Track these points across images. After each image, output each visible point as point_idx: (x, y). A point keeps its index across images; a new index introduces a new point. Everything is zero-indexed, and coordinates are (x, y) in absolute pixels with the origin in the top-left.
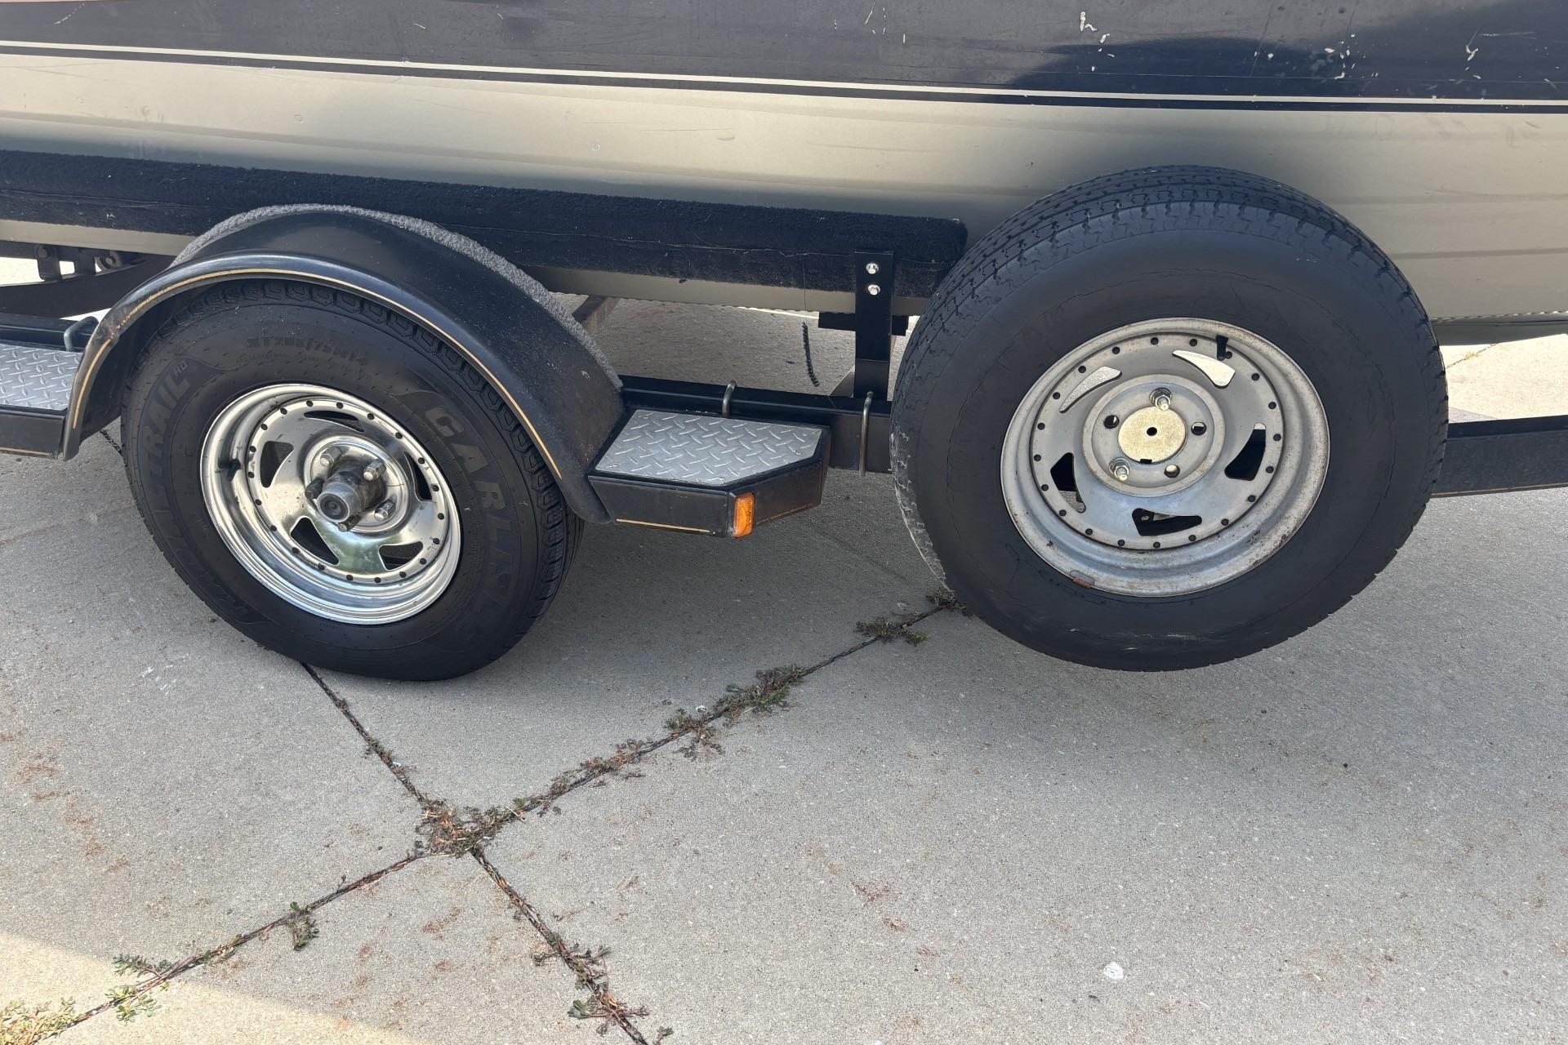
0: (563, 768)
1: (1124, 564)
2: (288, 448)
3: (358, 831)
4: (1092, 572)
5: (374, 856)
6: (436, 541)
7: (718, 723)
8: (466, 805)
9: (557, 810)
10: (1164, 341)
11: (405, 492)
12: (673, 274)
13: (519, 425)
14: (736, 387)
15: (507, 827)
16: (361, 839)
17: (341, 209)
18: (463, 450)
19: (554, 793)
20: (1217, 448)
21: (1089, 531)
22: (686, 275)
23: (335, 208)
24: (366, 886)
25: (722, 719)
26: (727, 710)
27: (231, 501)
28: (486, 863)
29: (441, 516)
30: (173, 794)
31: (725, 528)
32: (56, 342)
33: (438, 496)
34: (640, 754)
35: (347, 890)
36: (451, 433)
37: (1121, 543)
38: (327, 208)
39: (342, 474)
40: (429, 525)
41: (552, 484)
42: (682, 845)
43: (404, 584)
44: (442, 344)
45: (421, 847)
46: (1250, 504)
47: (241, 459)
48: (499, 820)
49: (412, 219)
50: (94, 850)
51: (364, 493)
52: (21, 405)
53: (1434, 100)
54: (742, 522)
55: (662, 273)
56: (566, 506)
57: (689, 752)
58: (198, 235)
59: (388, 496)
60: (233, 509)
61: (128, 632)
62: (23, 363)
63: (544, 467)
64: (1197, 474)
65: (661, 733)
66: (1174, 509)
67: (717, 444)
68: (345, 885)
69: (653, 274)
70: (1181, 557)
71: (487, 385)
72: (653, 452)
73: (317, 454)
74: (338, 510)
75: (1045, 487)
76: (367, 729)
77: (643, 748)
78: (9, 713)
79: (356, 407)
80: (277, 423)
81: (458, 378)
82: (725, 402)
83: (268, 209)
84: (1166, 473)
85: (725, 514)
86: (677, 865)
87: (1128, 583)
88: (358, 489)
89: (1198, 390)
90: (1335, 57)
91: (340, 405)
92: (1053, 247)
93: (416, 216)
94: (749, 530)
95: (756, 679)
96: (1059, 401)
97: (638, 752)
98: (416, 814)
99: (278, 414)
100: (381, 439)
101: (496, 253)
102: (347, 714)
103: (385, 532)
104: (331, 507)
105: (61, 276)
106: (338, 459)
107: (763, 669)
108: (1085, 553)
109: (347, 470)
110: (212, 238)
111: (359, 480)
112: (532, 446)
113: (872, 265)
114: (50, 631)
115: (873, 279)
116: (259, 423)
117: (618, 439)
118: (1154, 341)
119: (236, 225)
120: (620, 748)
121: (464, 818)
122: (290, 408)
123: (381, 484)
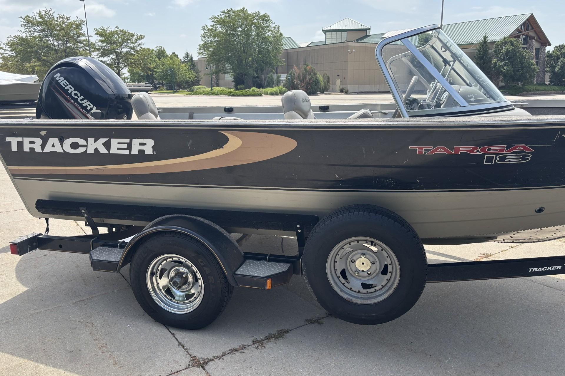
0: (225, 350)
1: (360, 296)
2: (166, 270)
3: (175, 362)
4: (351, 298)
5: (178, 367)
6: (198, 292)
7: (265, 341)
8: (201, 357)
9: (223, 359)
10: (360, 242)
11: (192, 281)
12: (255, 228)
13: (218, 263)
14: (271, 254)
15: (211, 362)
16: (176, 364)
17: (183, 215)
18: (205, 268)
19: (222, 355)
20: (378, 268)
21: (351, 288)
22: (258, 228)
23: (182, 215)
24: (177, 373)
25: (266, 341)
26: (268, 338)
27: (152, 283)
28: (205, 370)
29: (200, 286)
30: (133, 353)
31: (265, 287)
32: (116, 247)
33: (200, 281)
34: (245, 348)
35: (172, 374)
36: (203, 265)
37: (359, 291)
38: (180, 215)
39: (178, 276)
40: (197, 288)
41: (225, 277)
42: (253, 367)
43: (190, 304)
44: (203, 244)
45: (190, 366)
46: (387, 281)
47: (155, 273)
48: (209, 361)
49: (198, 217)
50: (115, 364)
51: (183, 280)
52: (109, 260)
53: (414, 190)
54: (268, 286)
55: (253, 228)
56: (228, 283)
57: (257, 348)
58: (151, 221)
59: (188, 281)
60: (152, 285)
61: (124, 317)
62: (109, 251)
63: (224, 273)
64: (375, 274)
65: (250, 343)
66: (370, 283)
67: (264, 267)
68: (171, 373)
69: (251, 228)
70: (373, 295)
71: (212, 253)
72: (249, 269)
73: (172, 272)
74: (177, 284)
75: (339, 277)
76: (179, 340)
77: (245, 346)
78: (96, 334)
79: (183, 259)
80: (165, 264)
81: (205, 252)
82: (267, 258)
83: (167, 216)
84: (368, 274)
85: (265, 284)
86: (250, 372)
87: (360, 301)
88: (181, 280)
89: (372, 254)
90: (390, 182)
91: (179, 259)
92: (331, 222)
93: (199, 216)
94: (270, 288)
95: (276, 332)
96: (339, 256)
97: (244, 347)
98: (189, 359)
99: (165, 262)
100: (188, 267)
101: (216, 224)
102: (174, 337)
103: (187, 291)
104: (175, 284)
105: (113, 231)
106: (177, 272)
107: (279, 330)
108: (350, 294)
109: (179, 275)
110: (154, 222)
111: (182, 277)
112: (221, 268)
113: (298, 225)
114: (106, 317)
115: (299, 229)
116: (161, 264)
117: (242, 266)
118: (358, 242)
119: (160, 219)
120: (240, 346)
121: (201, 360)
122: (168, 260)
123: (187, 278)
